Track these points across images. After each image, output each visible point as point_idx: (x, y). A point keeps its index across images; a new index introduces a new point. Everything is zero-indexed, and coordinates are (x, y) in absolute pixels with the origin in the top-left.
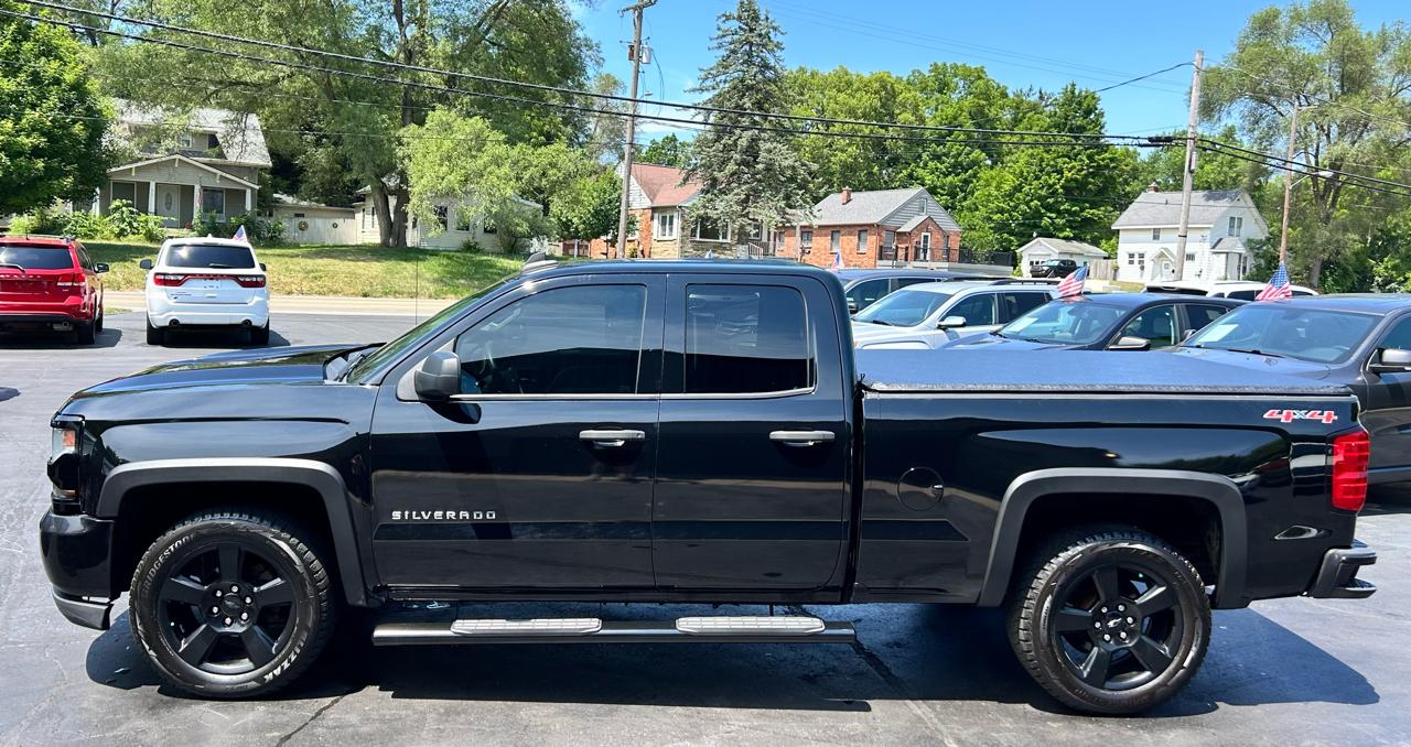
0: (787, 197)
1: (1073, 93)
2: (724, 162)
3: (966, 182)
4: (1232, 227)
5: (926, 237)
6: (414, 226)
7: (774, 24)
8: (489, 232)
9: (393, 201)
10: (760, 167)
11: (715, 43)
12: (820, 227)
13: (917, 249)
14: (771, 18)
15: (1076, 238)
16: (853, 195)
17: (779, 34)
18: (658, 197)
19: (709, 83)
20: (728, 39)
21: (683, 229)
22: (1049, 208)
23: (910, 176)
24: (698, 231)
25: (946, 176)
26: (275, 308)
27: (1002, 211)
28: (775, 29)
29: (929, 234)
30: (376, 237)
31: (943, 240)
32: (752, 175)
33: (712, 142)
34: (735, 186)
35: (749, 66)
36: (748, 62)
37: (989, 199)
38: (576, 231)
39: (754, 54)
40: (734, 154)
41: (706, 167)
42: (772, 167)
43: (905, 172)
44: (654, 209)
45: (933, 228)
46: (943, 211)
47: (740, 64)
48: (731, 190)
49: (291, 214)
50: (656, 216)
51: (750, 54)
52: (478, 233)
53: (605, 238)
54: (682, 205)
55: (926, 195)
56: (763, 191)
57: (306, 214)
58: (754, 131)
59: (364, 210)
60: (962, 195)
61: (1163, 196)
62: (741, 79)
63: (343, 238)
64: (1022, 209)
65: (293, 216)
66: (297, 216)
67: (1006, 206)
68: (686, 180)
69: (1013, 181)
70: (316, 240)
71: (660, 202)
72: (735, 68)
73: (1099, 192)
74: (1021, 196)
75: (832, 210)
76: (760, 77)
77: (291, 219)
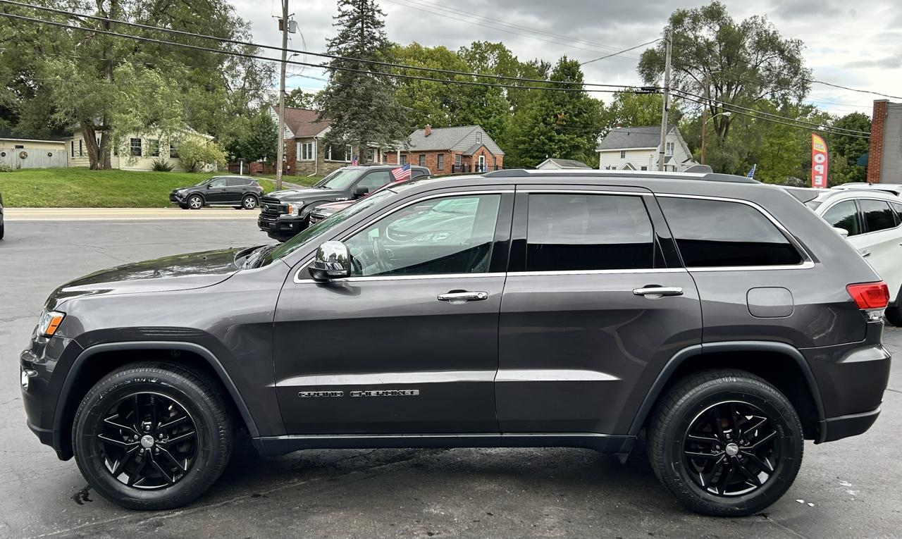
0: (392, 132)
2: (349, 106)
3: (500, 122)
4: (668, 149)
5: (482, 159)
6: (116, 154)
7: (378, 9)
8: (174, 157)
9: (98, 136)
10: (373, 108)
11: (336, 21)
12: (412, 152)
13: (477, 166)
14: (375, 3)
16: (432, 131)
17: (382, 15)
18: (299, 130)
19: (334, 49)
20: (347, 18)
21: (318, 153)
22: (550, 139)
23: (464, 119)
24: (330, 155)
25: (487, 118)
26: (10, 216)
27: (524, 142)
28: (379, 11)
29: (483, 157)
30: (86, 162)
31: (493, 160)
32: (368, 115)
33: (338, 91)
34: (355, 122)
35: (362, 37)
36: (361, 35)
37: (516, 135)
38: (239, 156)
39: (365, 29)
40: (354, 100)
41: (334, 109)
42: (380, 109)
43: (462, 115)
44: (297, 140)
45: (486, 152)
46: (492, 141)
47: (355, 37)
48: (354, 125)
49: (12, 146)
50: (298, 144)
51: (362, 29)
52: (165, 157)
53: (261, 160)
54: (318, 136)
55: (479, 129)
56: (376, 126)
57: (25, 146)
58: (368, 83)
59: (72, 142)
60: (498, 131)
61: (628, 130)
62: (357, 47)
63: (56, 164)
64: (536, 140)
65: (14, 147)
66: (17, 147)
67: (526, 139)
68: (321, 118)
69: (529, 122)
70: (35, 166)
71: (301, 134)
72: (352, 39)
73: (584, 128)
74: (535, 131)
75: (419, 140)
76: (369, 45)
77: (13, 150)
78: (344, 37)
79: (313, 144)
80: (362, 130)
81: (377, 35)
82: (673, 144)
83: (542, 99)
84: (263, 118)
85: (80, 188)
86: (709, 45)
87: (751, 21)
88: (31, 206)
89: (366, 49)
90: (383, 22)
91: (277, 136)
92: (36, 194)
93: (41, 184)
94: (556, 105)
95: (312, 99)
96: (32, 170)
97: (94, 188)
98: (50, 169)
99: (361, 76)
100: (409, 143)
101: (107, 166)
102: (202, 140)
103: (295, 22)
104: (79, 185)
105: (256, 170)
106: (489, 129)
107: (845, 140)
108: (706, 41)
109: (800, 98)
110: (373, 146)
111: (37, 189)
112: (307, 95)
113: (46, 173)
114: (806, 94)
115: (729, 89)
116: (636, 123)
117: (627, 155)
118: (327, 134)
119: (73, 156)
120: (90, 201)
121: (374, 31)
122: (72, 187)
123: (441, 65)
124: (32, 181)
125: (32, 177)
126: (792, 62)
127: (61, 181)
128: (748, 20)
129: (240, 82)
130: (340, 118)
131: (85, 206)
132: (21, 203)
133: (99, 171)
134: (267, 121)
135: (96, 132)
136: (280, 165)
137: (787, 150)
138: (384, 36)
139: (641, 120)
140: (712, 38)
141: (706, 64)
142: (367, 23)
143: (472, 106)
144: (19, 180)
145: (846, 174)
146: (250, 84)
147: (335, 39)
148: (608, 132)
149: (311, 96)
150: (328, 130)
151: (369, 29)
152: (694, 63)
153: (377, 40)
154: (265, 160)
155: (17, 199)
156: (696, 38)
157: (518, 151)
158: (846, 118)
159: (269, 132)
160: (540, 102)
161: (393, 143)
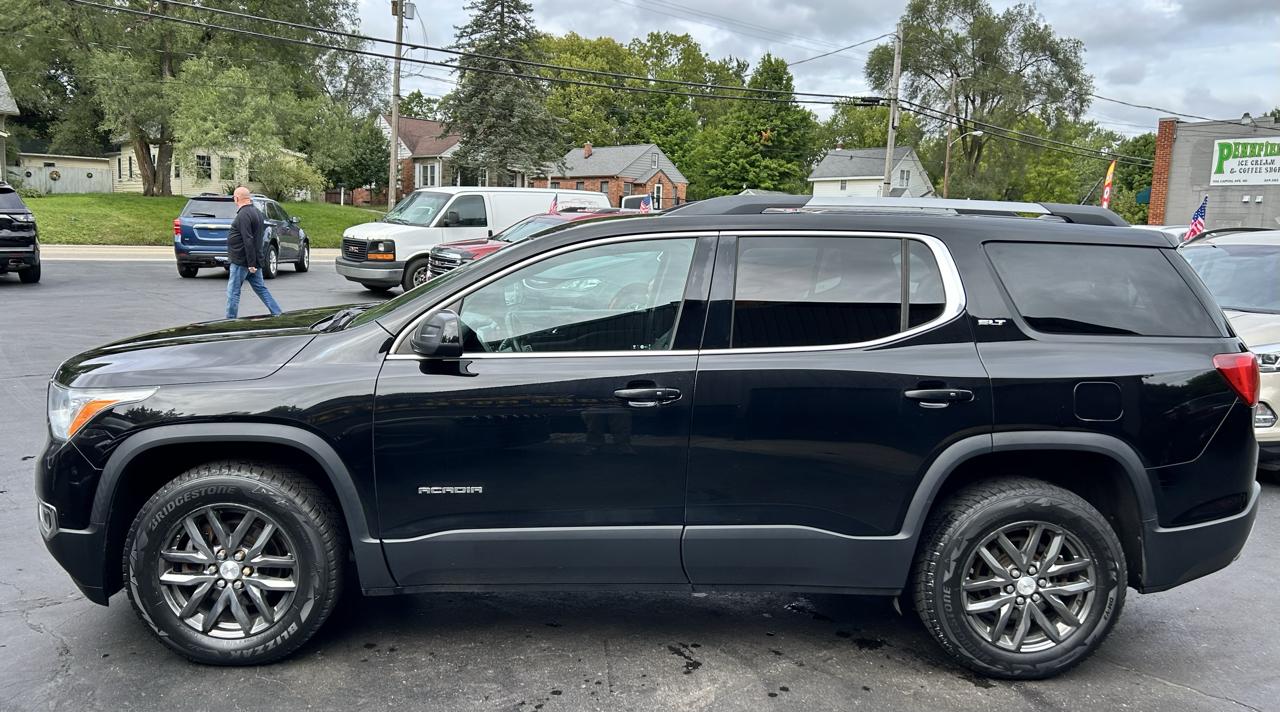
0: (541, 150)
1: (770, 62)
2: (483, 116)
3: (683, 140)
4: (902, 178)
5: (658, 188)
6: (177, 176)
8: (253, 181)
9: (154, 151)
10: (515, 120)
15: (776, 189)
16: (593, 150)
18: (418, 148)
19: (465, 41)
21: (444, 177)
22: (752, 164)
23: (637, 135)
24: (459, 180)
25: (666, 135)
27: (715, 167)
29: (661, 186)
30: (138, 186)
31: (673, 191)
32: (508, 128)
33: (470, 97)
34: (493, 138)
35: (502, 26)
36: (501, 22)
37: (705, 156)
38: (339, 180)
39: (506, 15)
40: (491, 108)
41: (465, 120)
42: (526, 121)
43: (634, 130)
44: (415, 160)
45: (664, 180)
46: (671, 164)
47: (493, 24)
48: (490, 142)
49: (40, 163)
50: (417, 166)
53: (368, 187)
54: (442, 155)
55: (657, 150)
56: (519, 143)
57: (58, 164)
58: (509, 87)
59: (119, 160)
60: (680, 152)
61: (851, 152)
62: (495, 38)
63: (98, 189)
64: (732, 165)
65: (42, 165)
66: (47, 165)
67: (719, 162)
68: (447, 132)
69: (724, 140)
70: (70, 190)
71: (421, 153)
72: (489, 27)
73: (794, 149)
74: (731, 153)
75: (577, 161)
76: (512, 37)
77: (40, 169)
78: (479, 25)
79: (437, 166)
80: (501, 148)
81: (522, 23)
82: (908, 172)
83: (740, 109)
84: (372, 131)
85: (131, 220)
86: (959, 42)
87: (1015, 11)
88: (68, 243)
89: (507, 41)
90: (530, 6)
91: (389, 155)
92: (74, 226)
93: (80, 213)
94: (759, 118)
95: (435, 106)
96: (67, 195)
97: (150, 221)
98: (90, 195)
99: (500, 78)
100: (564, 164)
101: (166, 190)
102: (291, 159)
103: (413, 5)
104: (130, 215)
105: (361, 200)
106: (669, 150)
107: (1134, 169)
108: (955, 37)
109: (1077, 114)
110: (516, 169)
111: (75, 220)
112: (429, 101)
113: (86, 199)
114: (1085, 108)
115: (984, 101)
116: (862, 144)
117: (849, 186)
118: (455, 154)
119: (120, 177)
120: (146, 237)
121: (518, 17)
122: (122, 217)
123: (607, 63)
124: (68, 210)
125: (68, 205)
126: (1067, 66)
127: (106, 210)
128: (1011, 9)
129: (341, 83)
130: (473, 132)
131: (138, 243)
132: (56, 239)
133: (155, 197)
134: (376, 135)
135: (151, 146)
136: (392, 193)
137: (1059, 182)
138: (531, 24)
139: (869, 140)
140: (963, 33)
141: (954, 67)
142: (509, 6)
143: (647, 118)
144: (52, 209)
145: (1133, 214)
146: (355, 85)
147: (466, 27)
148: (825, 155)
149: (435, 101)
150: (457, 148)
151: (512, 15)
152: (938, 65)
153: (522, 29)
154: (373, 186)
155: (50, 233)
156: (942, 31)
157: (707, 179)
158: (1136, 140)
159: (379, 150)
160: (737, 114)
161: (542, 166)
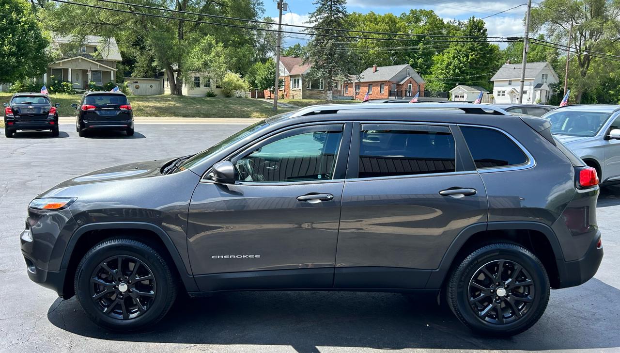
0: (349, 70)
1: (473, 20)
4: (543, 79)
6: (185, 86)
8: (218, 88)
12: (363, 82)
13: (406, 91)
16: (378, 69)
18: (293, 71)
19: (313, 19)
21: (303, 84)
24: (310, 85)
29: (411, 85)
31: (418, 87)
33: (316, 45)
35: (331, 11)
36: (331, 9)
39: (333, 6)
40: (325, 51)
42: (342, 56)
44: (291, 76)
45: (413, 82)
46: (417, 74)
49: (132, 82)
50: (292, 79)
51: (331, 6)
52: (213, 88)
53: (269, 90)
54: (303, 73)
55: (410, 67)
57: (139, 82)
59: (164, 79)
62: (328, 17)
63: (155, 92)
66: (134, 82)
67: (443, 72)
69: (447, 61)
70: (143, 93)
71: (293, 73)
72: (325, 13)
74: (450, 67)
75: (369, 75)
76: (336, 16)
77: (132, 84)
78: (320, 11)
79: (300, 78)
80: (329, 69)
81: (341, 9)
82: (547, 75)
89: (333, 18)
100: (360, 76)
101: (180, 93)
103: (287, 4)
117: (513, 83)
118: (308, 72)
119: (163, 87)
121: (339, 6)
129: (262, 41)
133: (175, 95)
135: (174, 73)
138: (345, 10)
141: (573, 18)
146: (268, 42)
147: (315, 13)
151: (336, 6)
152: (565, 18)
153: (340, 12)
160: (455, 48)
161: (349, 77)
